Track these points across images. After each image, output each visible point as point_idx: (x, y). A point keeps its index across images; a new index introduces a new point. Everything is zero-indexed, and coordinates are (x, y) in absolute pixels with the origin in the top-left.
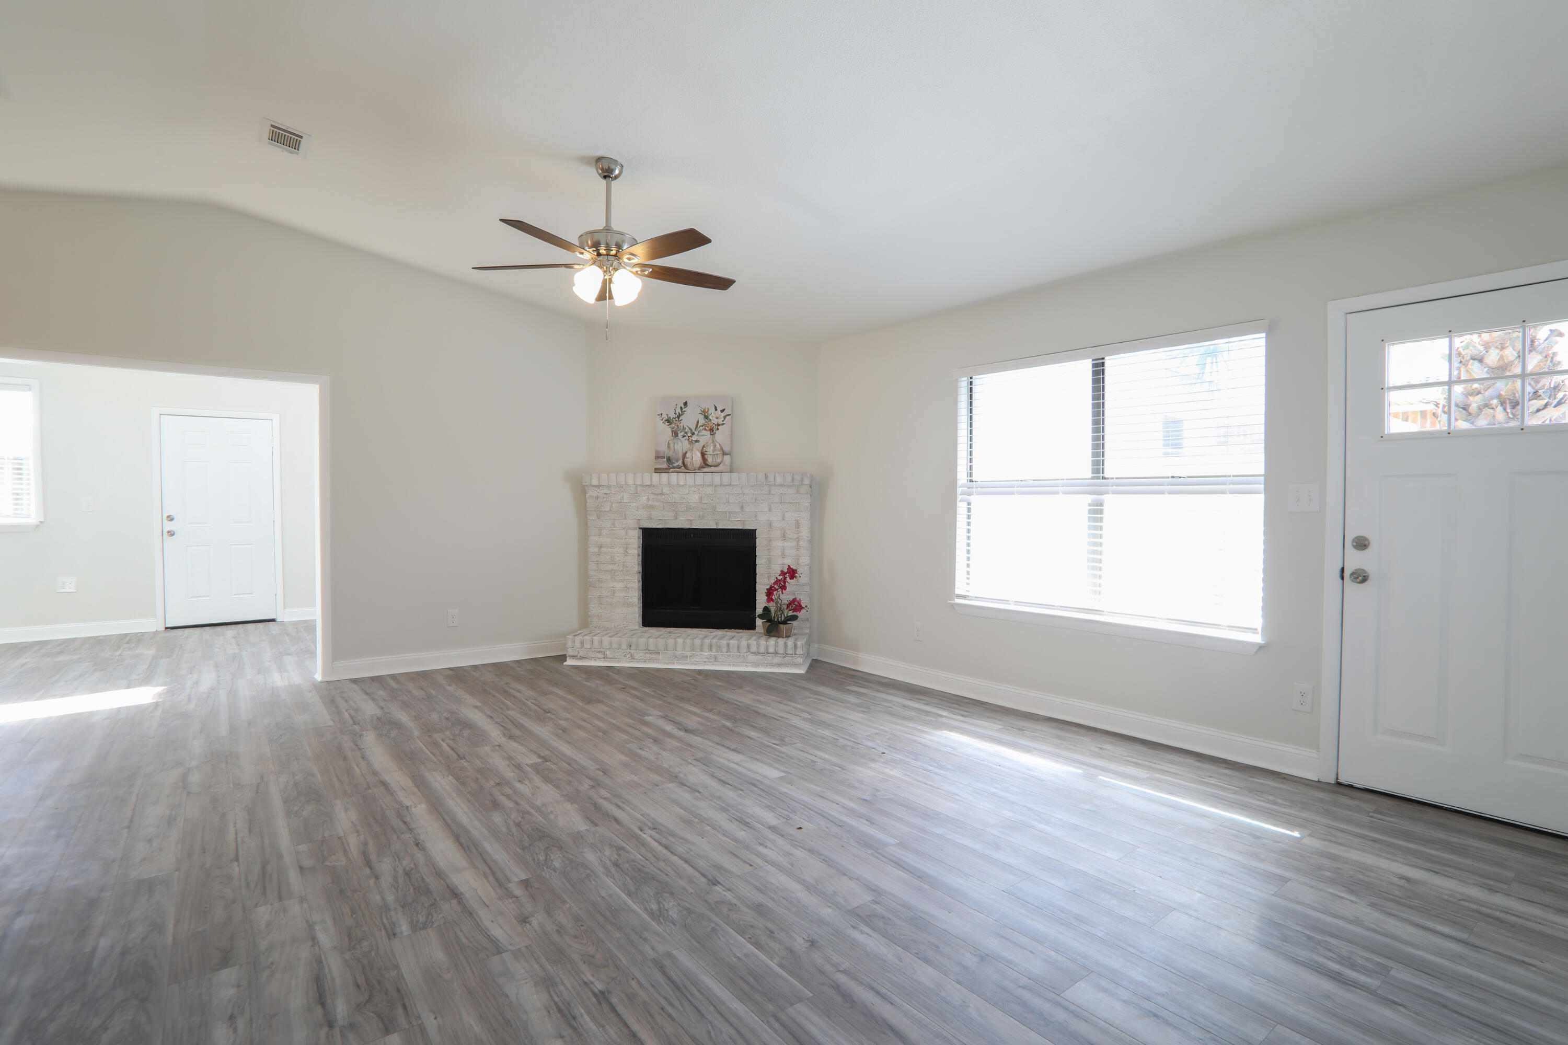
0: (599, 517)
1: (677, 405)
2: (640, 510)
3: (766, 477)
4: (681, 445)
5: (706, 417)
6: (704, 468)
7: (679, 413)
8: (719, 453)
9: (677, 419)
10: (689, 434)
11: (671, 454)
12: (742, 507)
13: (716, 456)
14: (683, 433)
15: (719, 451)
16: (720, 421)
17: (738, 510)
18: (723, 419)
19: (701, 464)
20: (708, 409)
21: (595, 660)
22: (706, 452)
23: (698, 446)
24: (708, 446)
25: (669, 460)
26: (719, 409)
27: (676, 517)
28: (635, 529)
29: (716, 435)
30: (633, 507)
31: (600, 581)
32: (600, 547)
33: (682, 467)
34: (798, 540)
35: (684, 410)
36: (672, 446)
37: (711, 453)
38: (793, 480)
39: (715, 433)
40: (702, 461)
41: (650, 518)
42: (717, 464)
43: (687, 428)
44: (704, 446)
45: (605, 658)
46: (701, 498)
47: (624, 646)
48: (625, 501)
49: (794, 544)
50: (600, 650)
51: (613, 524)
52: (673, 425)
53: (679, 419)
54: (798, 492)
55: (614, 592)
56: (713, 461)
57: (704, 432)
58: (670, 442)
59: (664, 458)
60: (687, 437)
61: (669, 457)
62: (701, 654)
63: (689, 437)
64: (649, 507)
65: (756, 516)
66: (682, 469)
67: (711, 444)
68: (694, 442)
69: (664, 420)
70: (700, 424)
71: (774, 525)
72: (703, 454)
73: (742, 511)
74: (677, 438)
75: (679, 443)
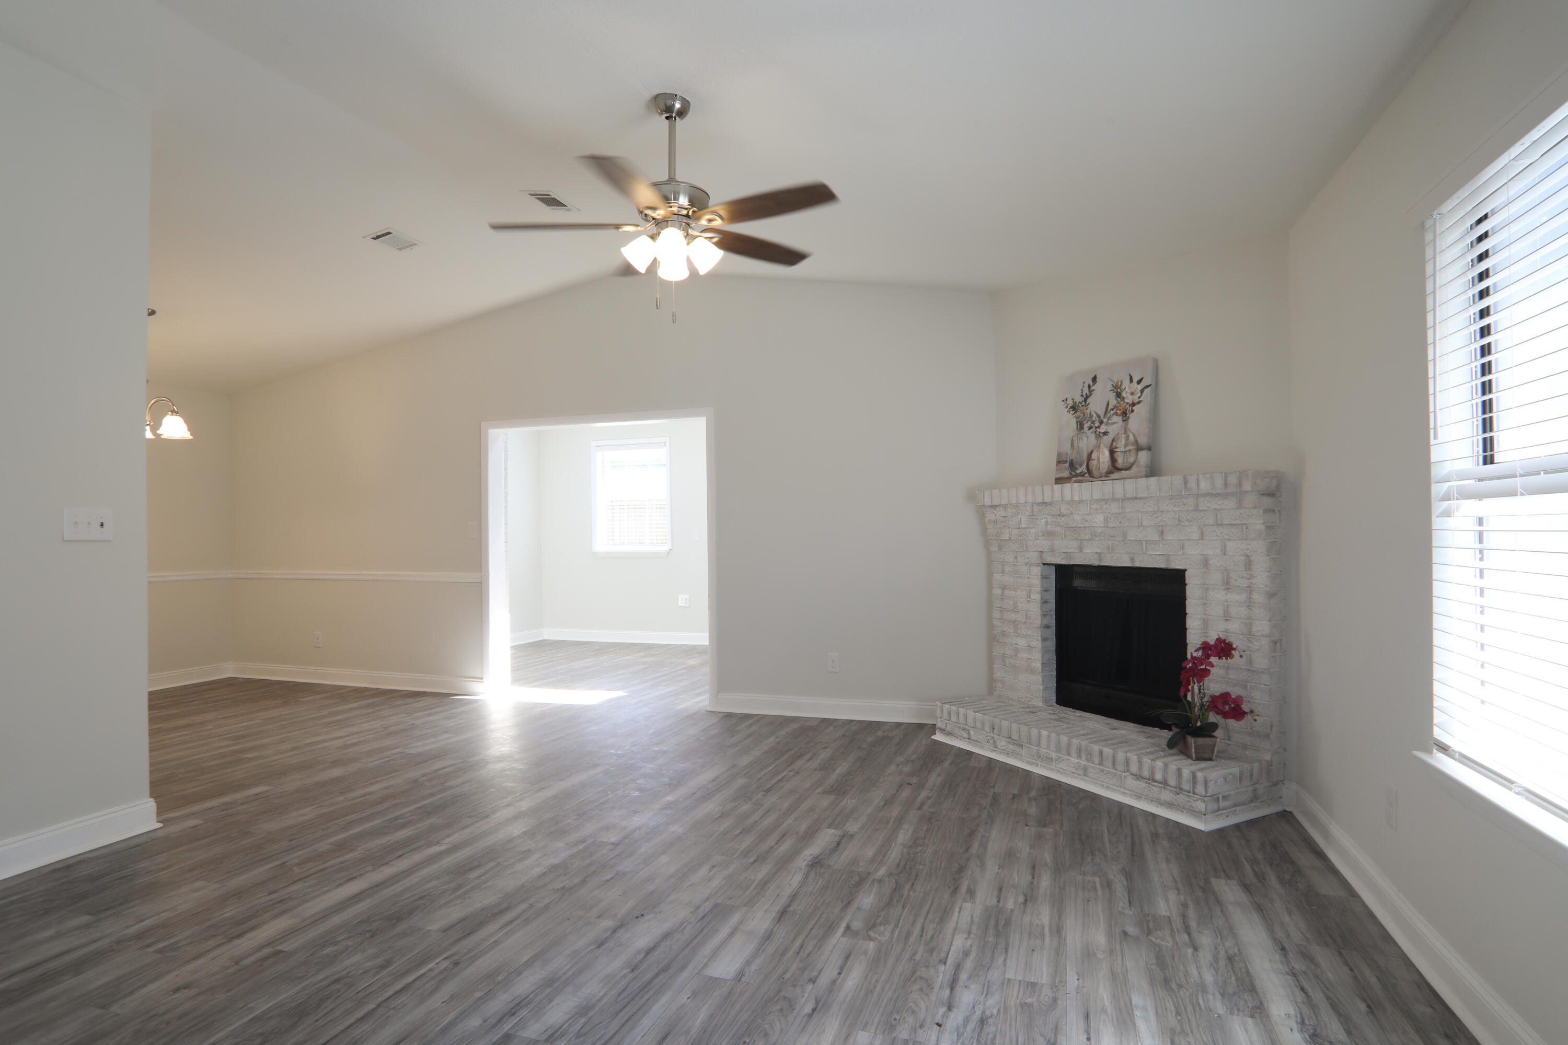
0: (1000, 548)
1: (1084, 383)
2: (1040, 538)
3: (1186, 482)
4: (1087, 442)
5: (1119, 395)
6: (1112, 473)
7: (1086, 394)
8: (1132, 448)
9: (1083, 403)
10: (1097, 424)
11: (1074, 455)
12: (1162, 533)
13: (1128, 453)
14: (1090, 423)
15: (1132, 445)
16: (1136, 398)
17: (1156, 537)
18: (1140, 395)
19: (1109, 466)
20: (1122, 382)
21: (960, 739)
22: (1116, 448)
23: (1107, 440)
24: (1119, 438)
25: (1072, 466)
26: (1135, 379)
28: (1038, 565)
29: (1130, 420)
30: (1032, 534)
31: (1004, 634)
32: (1004, 588)
33: (1086, 473)
34: (1250, 589)
35: (1092, 388)
36: (1076, 444)
37: (1122, 449)
38: (1226, 484)
39: (1129, 418)
40: (1110, 463)
41: (1052, 550)
42: (1128, 465)
44: (1113, 441)
46: (1106, 520)
47: (987, 728)
48: (1023, 526)
49: (1243, 597)
50: (965, 727)
51: (1016, 558)
52: (1079, 413)
53: (1086, 403)
55: (1017, 651)
56: (1123, 462)
57: (1115, 418)
58: (1074, 438)
59: (1066, 462)
60: (1094, 429)
61: (1072, 460)
62: (1068, 760)
63: (1096, 428)
64: (1050, 534)
65: (1183, 548)
66: (1087, 477)
67: (1123, 435)
68: (1102, 435)
69: (1069, 408)
70: (1111, 407)
71: (1211, 562)
72: (1112, 452)
73: (1162, 539)
74: (1082, 431)
75: (1085, 439)
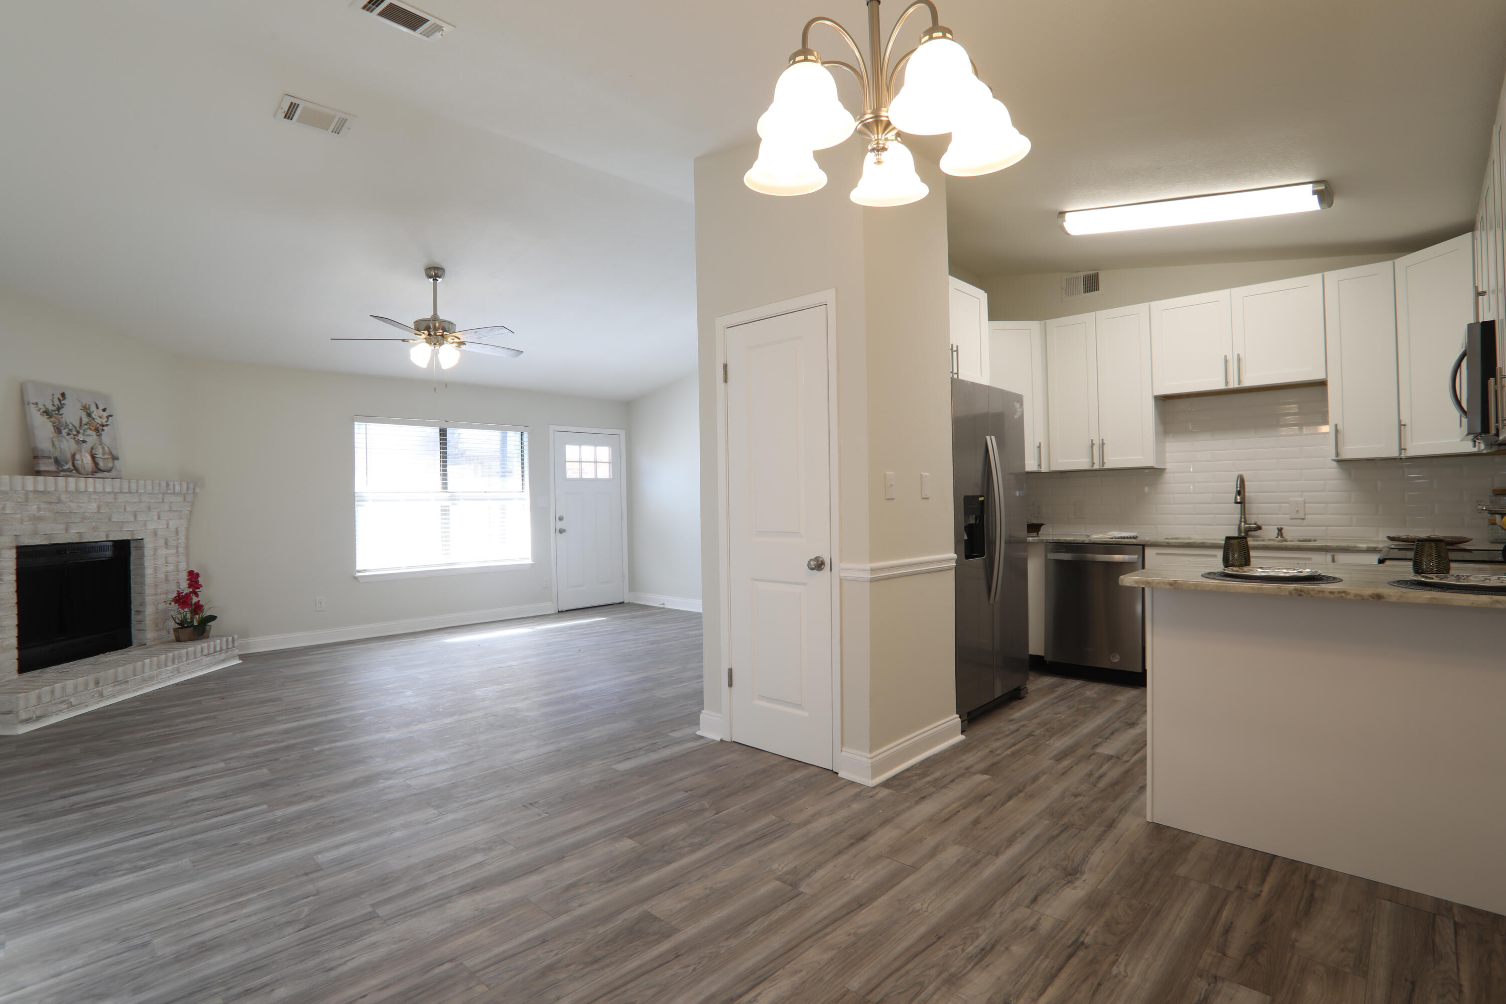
1: (53, 395)
2: (25, 523)
3: (168, 485)
4: (67, 445)
5: (89, 415)
6: (97, 473)
7: (58, 405)
8: (108, 456)
9: (57, 412)
10: (75, 433)
11: (57, 454)
12: (135, 516)
13: (106, 459)
14: (66, 430)
15: (108, 454)
16: (104, 421)
17: (133, 519)
18: (106, 420)
19: (93, 468)
20: (89, 405)
22: (96, 454)
23: (86, 447)
24: (96, 448)
25: (57, 461)
26: (101, 407)
27: (67, 530)
28: (11, 548)
29: (103, 436)
30: (16, 519)
33: (73, 470)
34: (177, 547)
35: (63, 402)
36: (57, 443)
37: (101, 456)
38: (188, 489)
39: (101, 434)
40: (93, 465)
42: (109, 469)
43: (70, 425)
44: (92, 448)
45: (71, 706)
46: (99, 507)
47: (92, 685)
48: (8, 511)
49: (174, 551)
50: (63, 699)
52: (52, 419)
53: (59, 412)
54: (185, 500)
56: (104, 466)
57: (89, 432)
58: (54, 439)
59: (50, 458)
60: (72, 436)
61: (56, 457)
63: (74, 435)
64: (37, 519)
65: (145, 525)
66: (74, 473)
67: (100, 446)
68: (81, 442)
69: (41, 412)
70: (84, 422)
71: (158, 533)
72: (93, 457)
73: (135, 520)
74: (61, 435)
75: (65, 442)
